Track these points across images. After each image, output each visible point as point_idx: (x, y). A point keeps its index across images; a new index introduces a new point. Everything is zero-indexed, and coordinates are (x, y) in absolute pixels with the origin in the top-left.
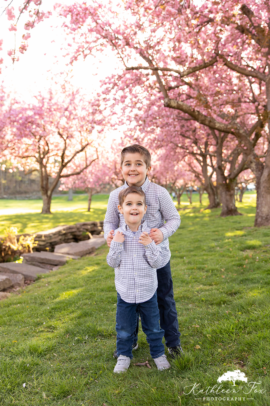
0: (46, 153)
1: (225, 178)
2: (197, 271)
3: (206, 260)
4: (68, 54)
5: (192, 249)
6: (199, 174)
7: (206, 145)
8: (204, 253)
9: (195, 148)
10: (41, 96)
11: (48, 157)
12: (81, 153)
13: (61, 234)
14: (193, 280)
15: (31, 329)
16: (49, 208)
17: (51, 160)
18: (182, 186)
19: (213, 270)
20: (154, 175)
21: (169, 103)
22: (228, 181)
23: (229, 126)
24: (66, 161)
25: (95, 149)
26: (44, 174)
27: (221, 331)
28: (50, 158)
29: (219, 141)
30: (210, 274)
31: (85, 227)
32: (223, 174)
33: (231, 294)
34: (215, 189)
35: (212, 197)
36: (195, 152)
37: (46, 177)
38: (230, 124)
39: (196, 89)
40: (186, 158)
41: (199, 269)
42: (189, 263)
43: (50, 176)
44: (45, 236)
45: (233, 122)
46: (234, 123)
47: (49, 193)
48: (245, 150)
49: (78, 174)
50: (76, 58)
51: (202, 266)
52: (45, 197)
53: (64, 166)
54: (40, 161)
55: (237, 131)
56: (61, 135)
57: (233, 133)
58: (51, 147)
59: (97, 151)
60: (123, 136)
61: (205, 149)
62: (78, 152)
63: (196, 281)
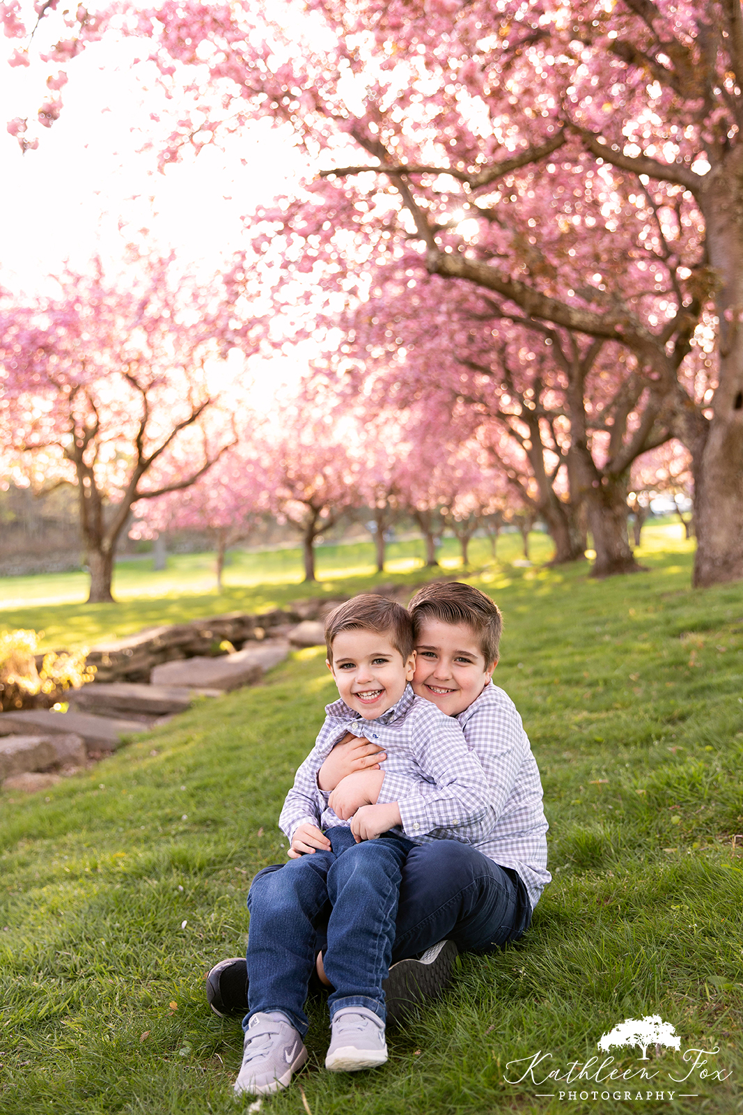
0: (92, 433)
1: (596, 474)
2: (563, 688)
3: (583, 664)
4: (149, 145)
5: (535, 644)
6: (518, 474)
7: (538, 386)
8: (570, 649)
9: (506, 400)
10: (69, 273)
11: (98, 446)
12: (188, 428)
13: (152, 648)
14: (560, 706)
15: (155, 829)
16: (107, 587)
17: (107, 451)
18: (471, 513)
19: (606, 682)
20: (394, 483)
21: (440, 262)
22: (605, 482)
23: (609, 319)
24: (148, 452)
25: (228, 417)
26: (89, 494)
27: (668, 785)
28: (102, 448)
29: (576, 372)
30: (600, 689)
31: (219, 629)
32: (590, 462)
33: (671, 721)
34: (567, 510)
35: (561, 531)
36: (507, 411)
37: (93, 502)
38: (609, 312)
39: (510, 224)
40: (481, 431)
41: (568, 682)
42: (537, 673)
43: (106, 496)
44: (112, 656)
45: (617, 308)
46: (621, 311)
47: (106, 544)
48: (653, 381)
49: (183, 486)
50: (173, 156)
51: (576, 676)
52: (95, 558)
53: (143, 466)
54: (76, 455)
55: (630, 331)
56: (133, 381)
57: (618, 338)
58: (105, 416)
59: (233, 423)
60: (308, 373)
61: (535, 399)
62: (181, 426)
63: (567, 706)
